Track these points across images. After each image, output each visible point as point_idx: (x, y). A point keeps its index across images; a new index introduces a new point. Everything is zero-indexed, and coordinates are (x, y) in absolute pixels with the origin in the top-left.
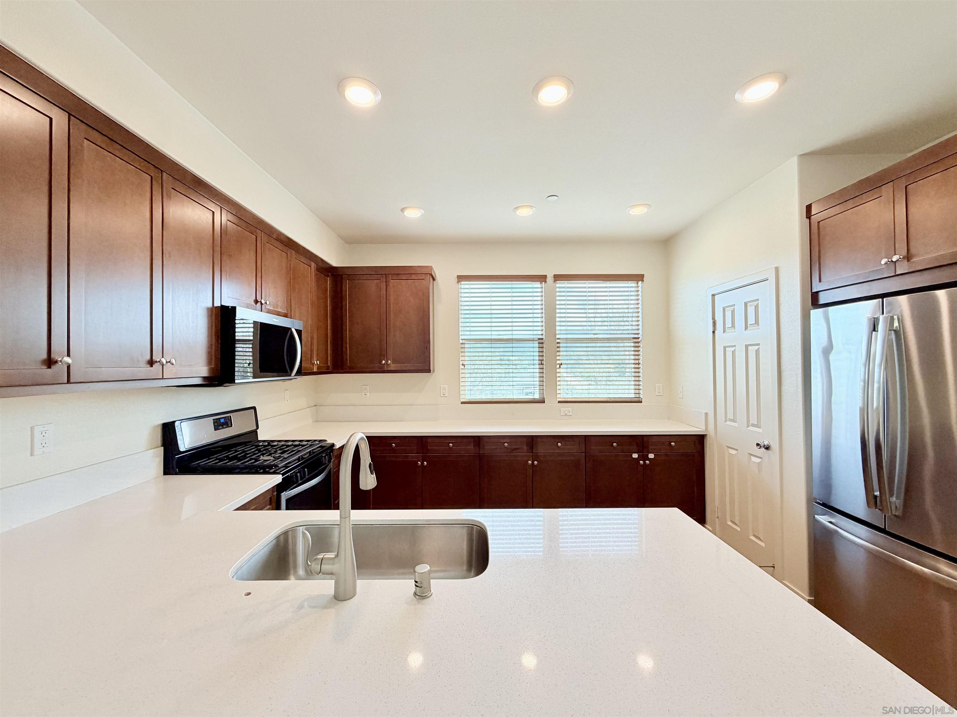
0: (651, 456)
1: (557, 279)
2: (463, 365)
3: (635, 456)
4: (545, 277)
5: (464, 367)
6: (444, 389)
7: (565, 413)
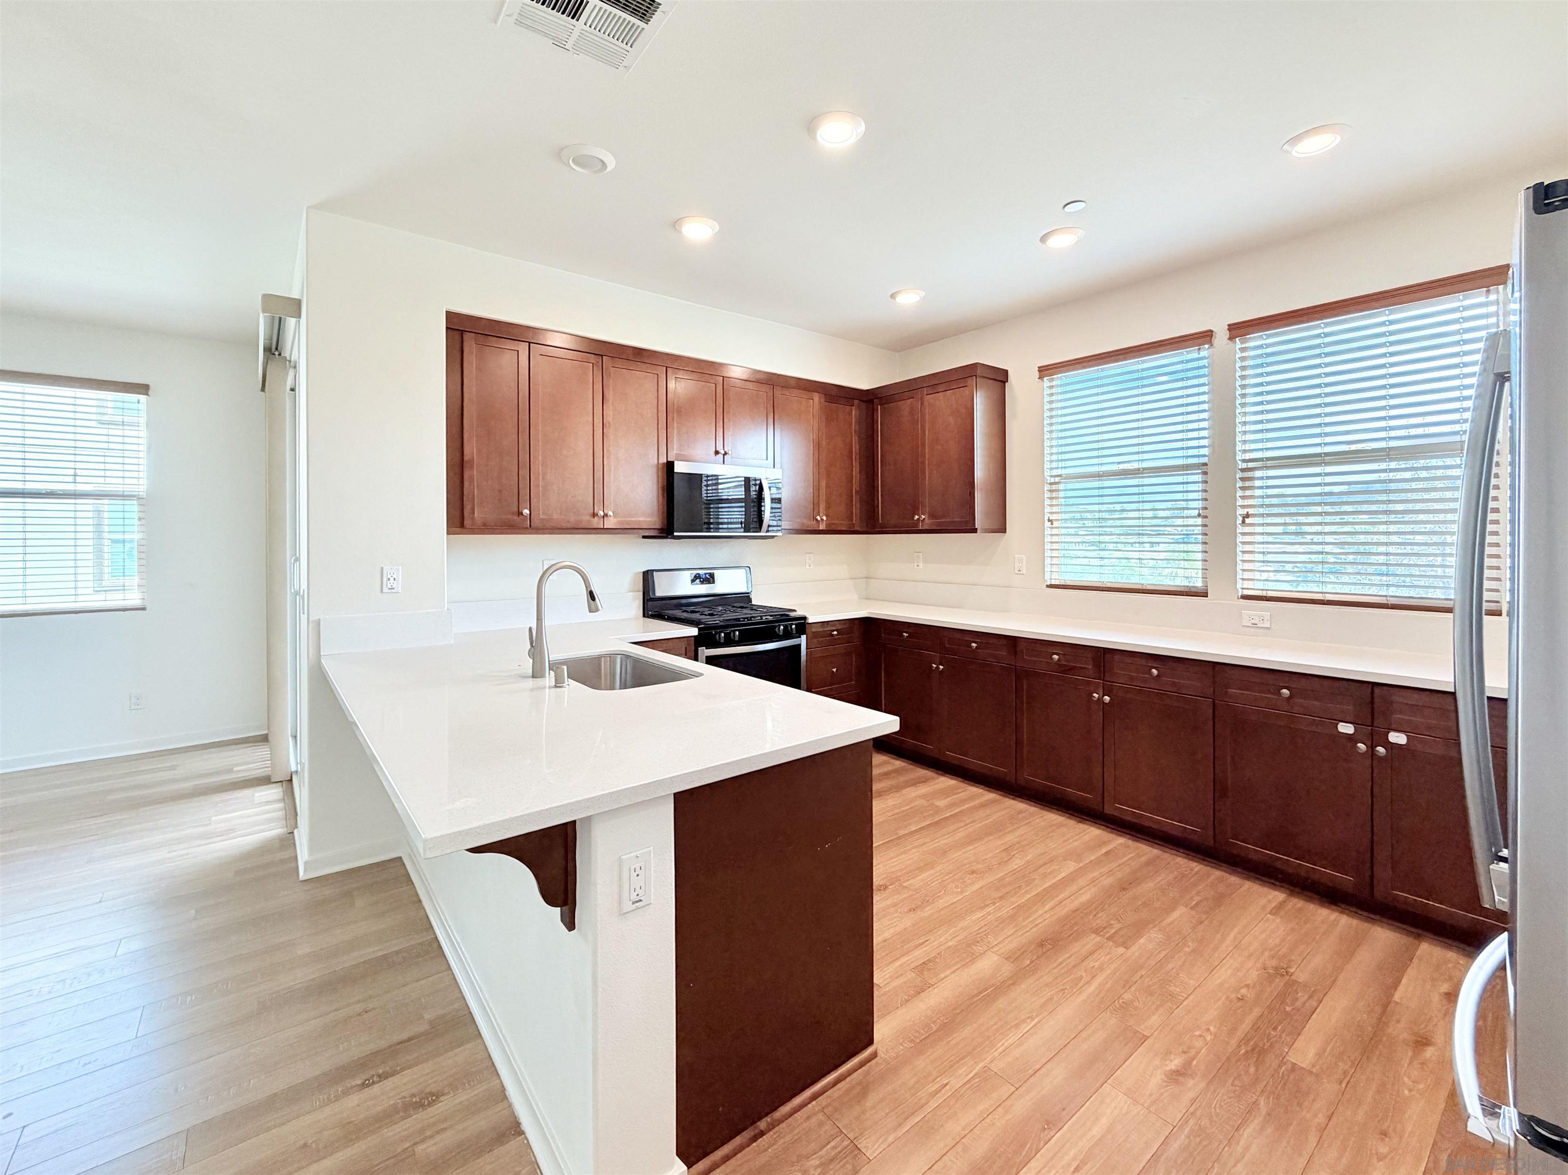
0: (1397, 738)
1: (1234, 332)
2: (1049, 520)
3: (1346, 728)
4: (1209, 333)
5: (1052, 524)
6: (1021, 561)
7: (1253, 621)
